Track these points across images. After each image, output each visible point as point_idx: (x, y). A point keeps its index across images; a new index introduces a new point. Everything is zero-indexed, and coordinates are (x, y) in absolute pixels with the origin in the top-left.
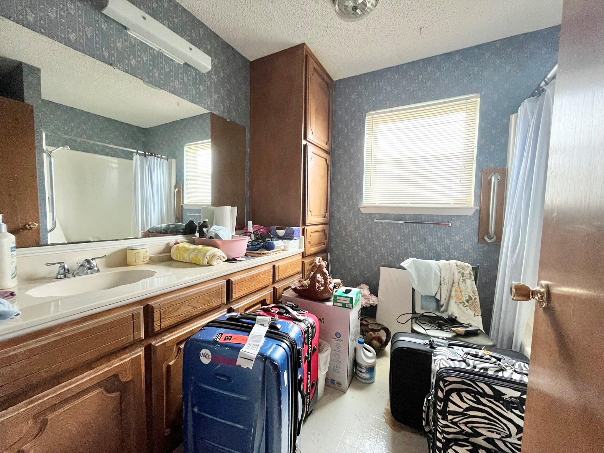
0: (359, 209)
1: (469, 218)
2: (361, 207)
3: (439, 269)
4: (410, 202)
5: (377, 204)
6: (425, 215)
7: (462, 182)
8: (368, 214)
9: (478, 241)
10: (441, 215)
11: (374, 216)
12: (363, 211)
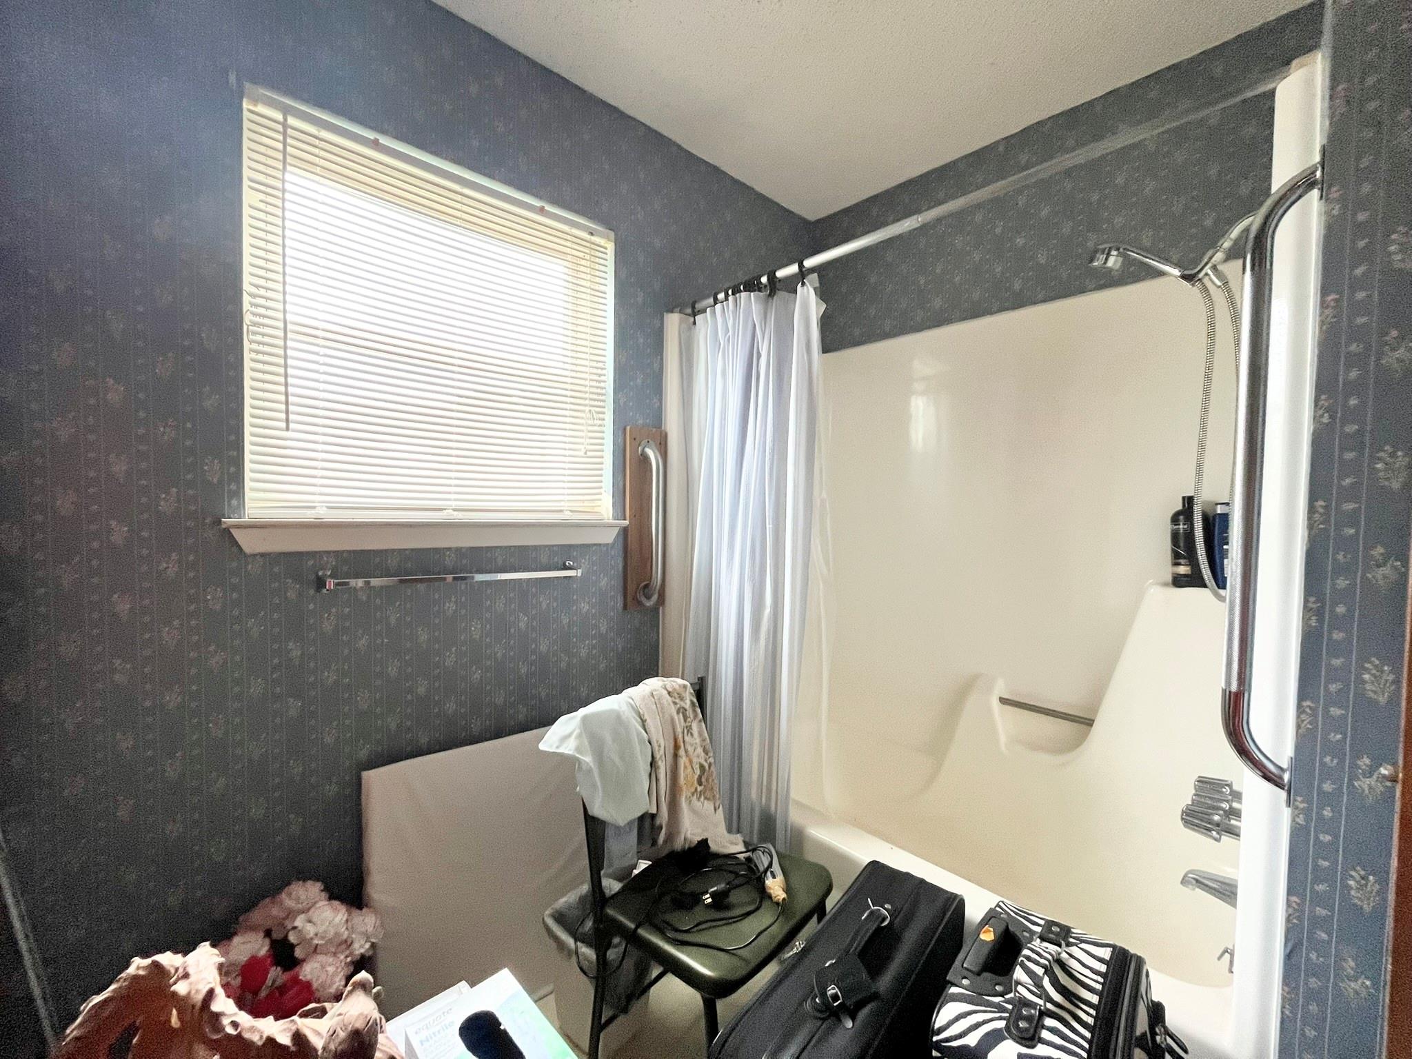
0: (227, 533)
1: (605, 549)
2: (238, 527)
3: (639, 720)
4: (454, 504)
5: (322, 513)
6: (506, 547)
7: (589, 454)
8: (281, 554)
9: (625, 607)
10: (547, 546)
11: (311, 563)
12: (249, 543)
